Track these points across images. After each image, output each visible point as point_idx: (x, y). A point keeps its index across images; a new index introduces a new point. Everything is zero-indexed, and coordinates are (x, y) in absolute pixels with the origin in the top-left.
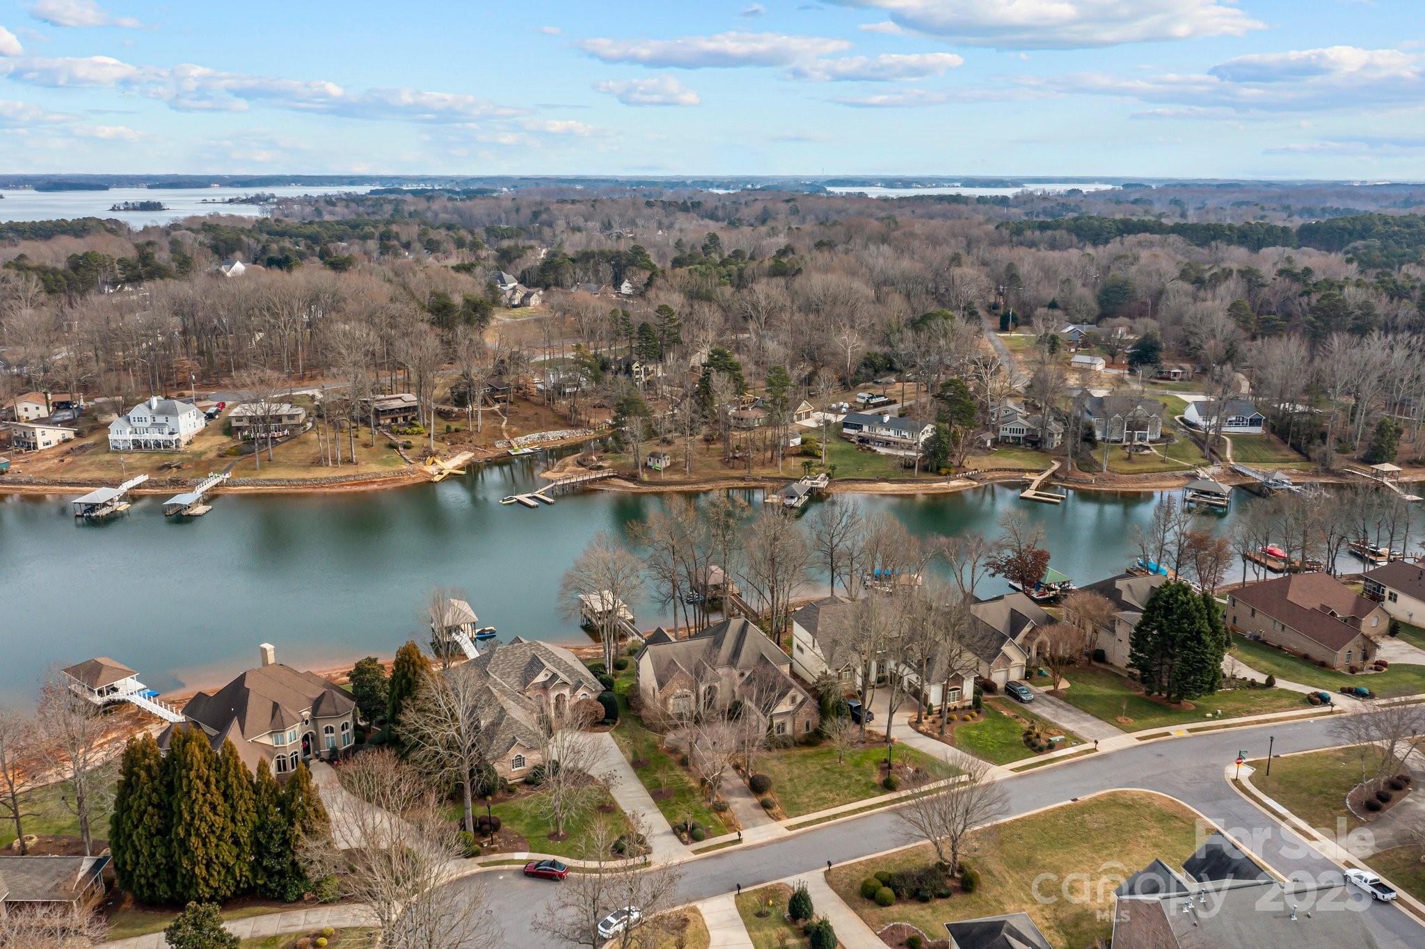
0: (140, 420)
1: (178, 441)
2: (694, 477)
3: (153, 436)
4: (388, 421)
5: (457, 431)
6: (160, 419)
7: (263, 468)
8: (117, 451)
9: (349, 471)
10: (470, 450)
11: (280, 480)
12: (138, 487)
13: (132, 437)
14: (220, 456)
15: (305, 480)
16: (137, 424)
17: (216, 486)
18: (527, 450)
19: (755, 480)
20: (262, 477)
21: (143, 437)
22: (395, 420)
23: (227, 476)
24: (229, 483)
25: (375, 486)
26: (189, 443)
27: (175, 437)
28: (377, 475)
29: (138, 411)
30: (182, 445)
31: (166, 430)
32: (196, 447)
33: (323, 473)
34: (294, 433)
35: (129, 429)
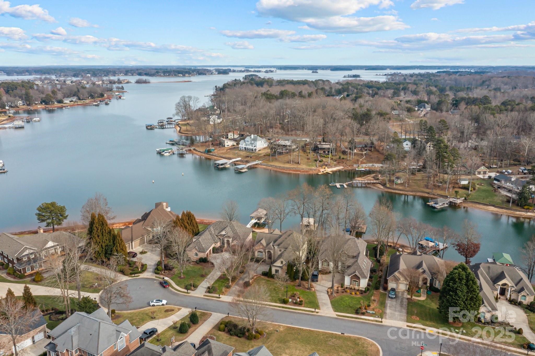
0: (248, 141)
1: (255, 149)
2: (408, 189)
3: (250, 147)
4: (322, 152)
5: (343, 159)
6: (253, 142)
7: (272, 161)
8: (241, 150)
9: (295, 166)
10: (343, 166)
11: (274, 166)
12: (237, 161)
13: (244, 146)
14: (264, 156)
15: (280, 167)
16: (247, 143)
17: (256, 164)
18: (363, 169)
19: (434, 195)
20: (270, 164)
21: (248, 147)
22: (324, 152)
23: (260, 162)
24: (261, 164)
25: (299, 172)
26: (260, 150)
27: (255, 148)
28: (303, 169)
29: (248, 139)
30: (257, 151)
31: (253, 146)
32: (260, 152)
33: (287, 166)
34: (290, 151)
35: (244, 144)
